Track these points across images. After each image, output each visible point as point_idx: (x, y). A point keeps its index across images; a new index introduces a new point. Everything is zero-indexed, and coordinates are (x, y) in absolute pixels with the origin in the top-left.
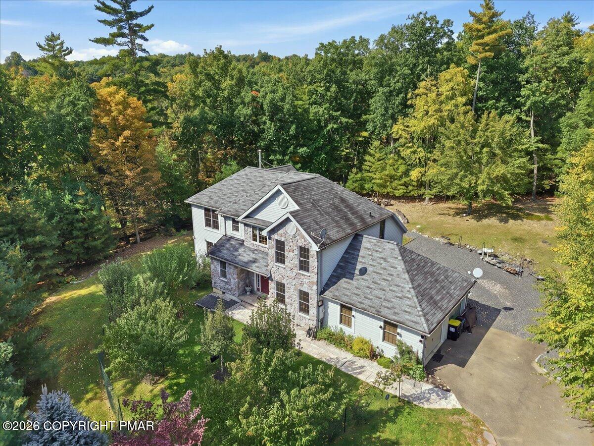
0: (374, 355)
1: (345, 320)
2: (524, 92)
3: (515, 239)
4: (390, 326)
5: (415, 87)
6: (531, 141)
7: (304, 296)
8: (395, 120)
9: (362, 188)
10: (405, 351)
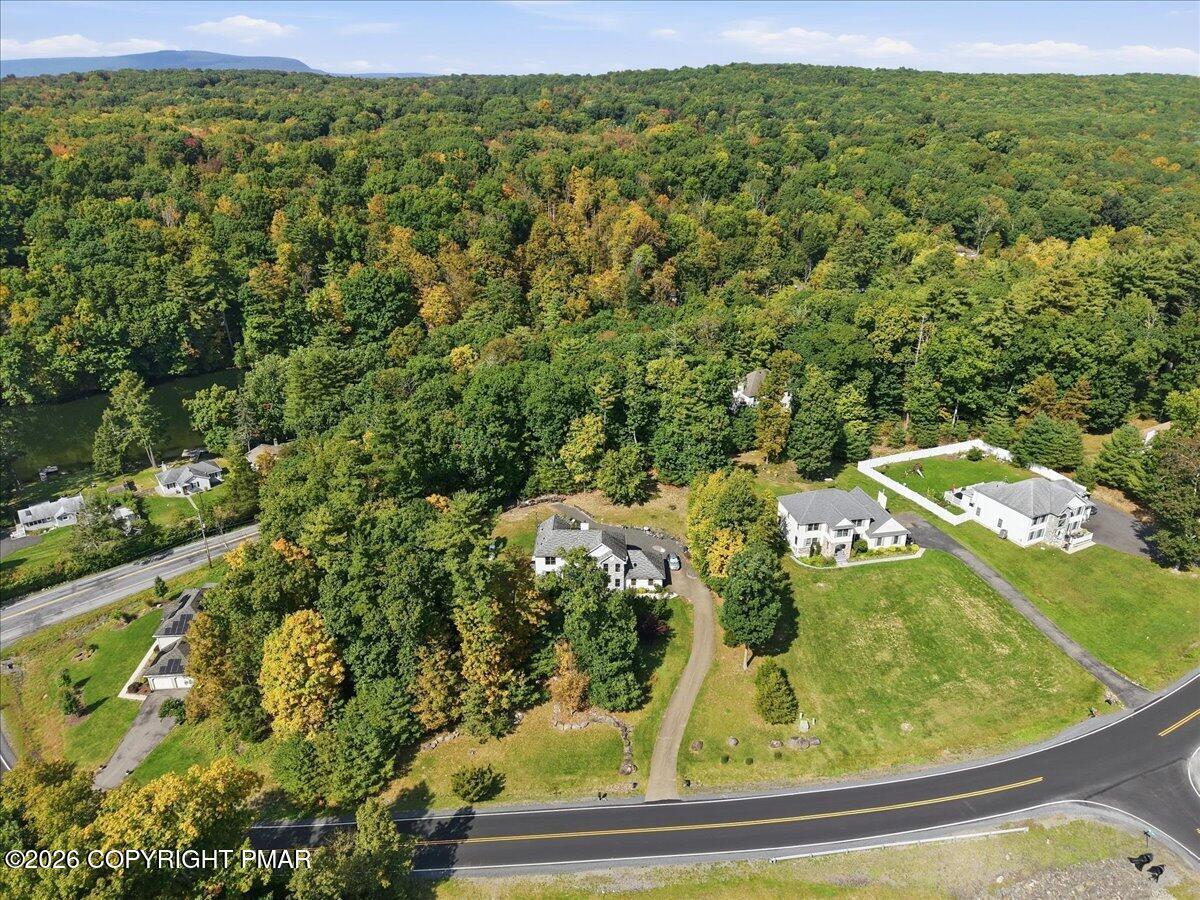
0: (647, 591)
1: (634, 584)
2: (629, 421)
3: (653, 517)
4: (651, 581)
5: (568, 424)
6: (636, 447)
7: (618, 581)
8: (559, 447)
9: (537, 490)
10: (657, 586)
